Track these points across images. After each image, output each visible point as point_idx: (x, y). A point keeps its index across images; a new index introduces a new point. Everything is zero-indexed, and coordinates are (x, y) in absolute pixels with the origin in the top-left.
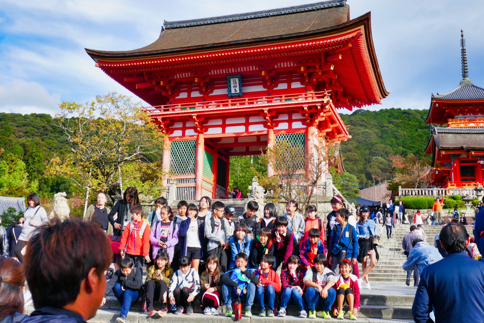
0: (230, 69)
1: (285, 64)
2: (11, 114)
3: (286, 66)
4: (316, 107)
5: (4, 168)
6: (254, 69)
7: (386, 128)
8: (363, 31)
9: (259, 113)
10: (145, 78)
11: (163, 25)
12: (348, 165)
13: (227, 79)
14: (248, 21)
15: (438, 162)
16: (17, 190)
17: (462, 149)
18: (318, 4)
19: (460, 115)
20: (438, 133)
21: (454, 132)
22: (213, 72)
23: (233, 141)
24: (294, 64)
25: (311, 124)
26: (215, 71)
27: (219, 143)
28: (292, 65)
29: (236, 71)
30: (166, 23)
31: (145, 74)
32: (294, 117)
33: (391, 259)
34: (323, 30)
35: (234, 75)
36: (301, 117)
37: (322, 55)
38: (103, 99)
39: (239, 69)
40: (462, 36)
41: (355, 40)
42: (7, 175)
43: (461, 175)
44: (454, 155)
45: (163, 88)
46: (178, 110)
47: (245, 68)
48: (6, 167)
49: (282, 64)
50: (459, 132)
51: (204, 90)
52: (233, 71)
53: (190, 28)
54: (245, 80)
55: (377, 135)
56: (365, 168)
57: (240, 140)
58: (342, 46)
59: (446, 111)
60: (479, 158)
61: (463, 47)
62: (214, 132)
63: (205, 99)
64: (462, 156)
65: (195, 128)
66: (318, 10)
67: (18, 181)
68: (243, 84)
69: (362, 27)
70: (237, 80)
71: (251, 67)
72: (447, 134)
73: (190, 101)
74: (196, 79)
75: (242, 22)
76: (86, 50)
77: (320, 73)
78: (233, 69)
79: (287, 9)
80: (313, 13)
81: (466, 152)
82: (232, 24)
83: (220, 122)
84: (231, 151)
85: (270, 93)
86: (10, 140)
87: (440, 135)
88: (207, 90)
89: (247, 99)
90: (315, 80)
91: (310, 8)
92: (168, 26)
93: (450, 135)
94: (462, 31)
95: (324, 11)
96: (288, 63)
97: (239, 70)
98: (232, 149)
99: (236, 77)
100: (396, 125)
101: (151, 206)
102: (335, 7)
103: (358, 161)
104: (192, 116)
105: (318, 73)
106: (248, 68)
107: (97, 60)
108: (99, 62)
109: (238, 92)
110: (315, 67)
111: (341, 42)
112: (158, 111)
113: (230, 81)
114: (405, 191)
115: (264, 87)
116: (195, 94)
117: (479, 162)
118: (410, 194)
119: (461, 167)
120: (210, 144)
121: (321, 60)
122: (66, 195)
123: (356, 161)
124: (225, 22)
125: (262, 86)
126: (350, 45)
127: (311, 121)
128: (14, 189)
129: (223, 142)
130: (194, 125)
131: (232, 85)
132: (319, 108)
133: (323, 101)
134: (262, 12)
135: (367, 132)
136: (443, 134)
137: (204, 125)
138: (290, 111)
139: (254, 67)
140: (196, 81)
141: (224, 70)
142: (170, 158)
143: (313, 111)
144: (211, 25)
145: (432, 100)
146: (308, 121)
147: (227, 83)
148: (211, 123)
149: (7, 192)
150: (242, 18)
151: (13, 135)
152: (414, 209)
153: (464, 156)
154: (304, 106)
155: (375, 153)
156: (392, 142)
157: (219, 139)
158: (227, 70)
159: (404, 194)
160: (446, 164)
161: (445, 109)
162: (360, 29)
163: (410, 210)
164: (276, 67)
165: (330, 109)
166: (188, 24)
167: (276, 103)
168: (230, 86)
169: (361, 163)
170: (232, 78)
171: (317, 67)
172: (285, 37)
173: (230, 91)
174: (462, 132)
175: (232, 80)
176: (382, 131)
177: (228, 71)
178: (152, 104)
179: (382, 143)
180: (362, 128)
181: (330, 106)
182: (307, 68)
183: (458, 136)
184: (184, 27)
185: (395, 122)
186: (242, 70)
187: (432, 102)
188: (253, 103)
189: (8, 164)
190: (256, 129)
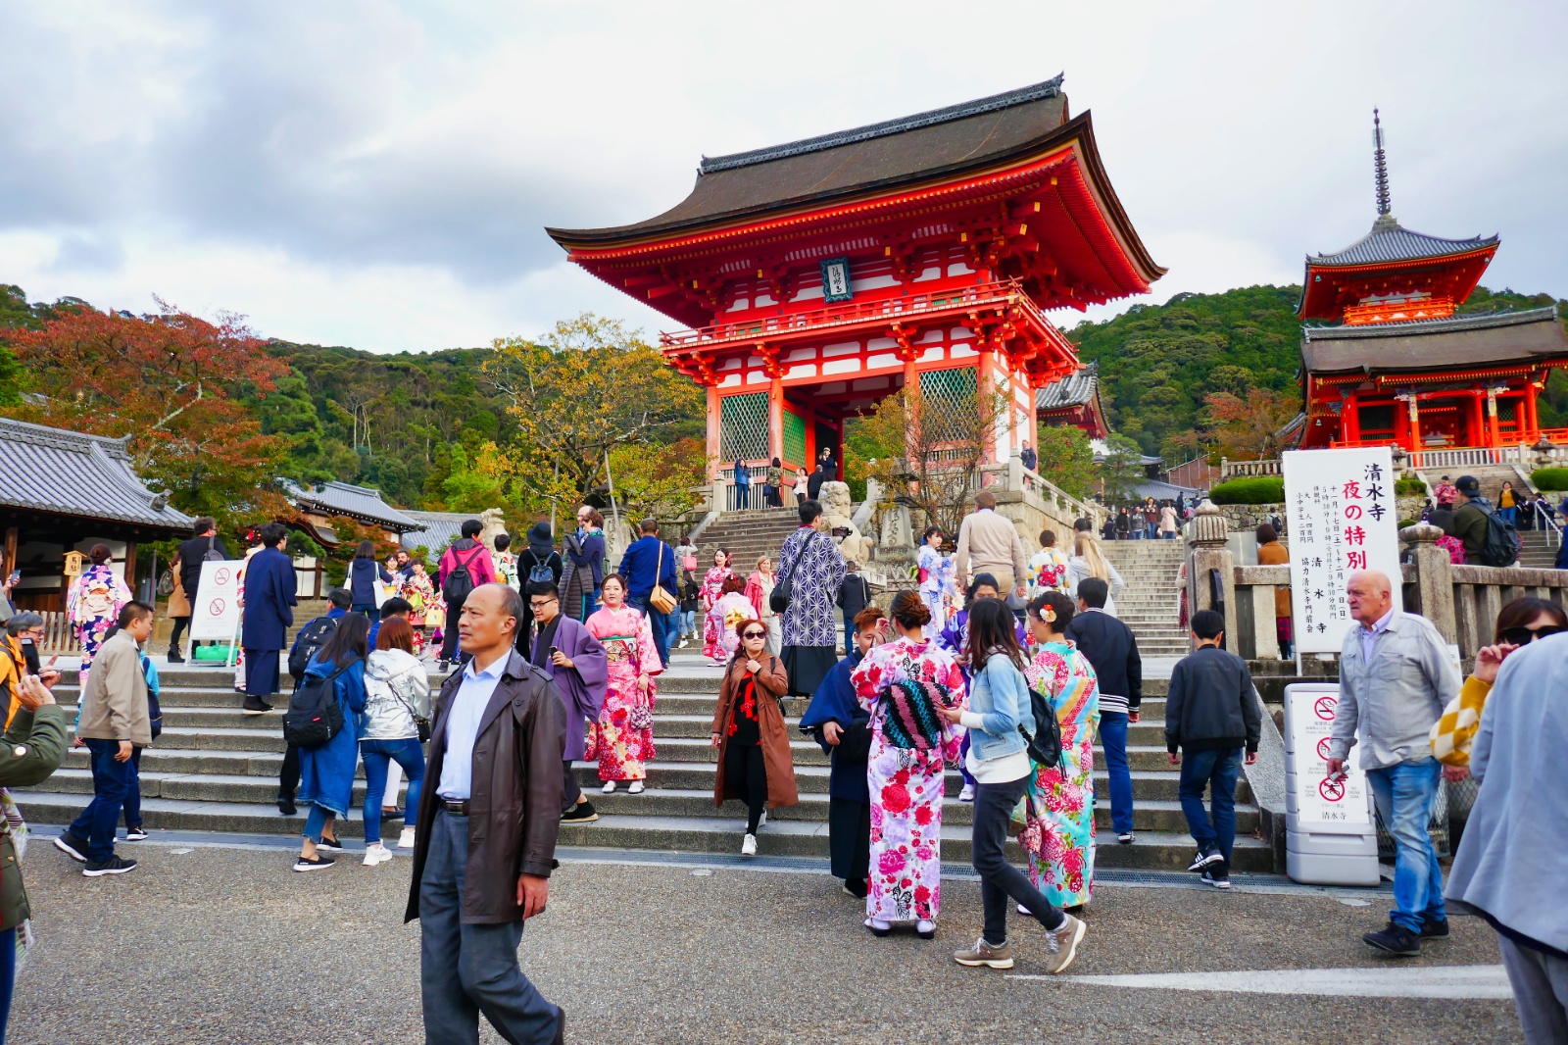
0: (825, 248)
1: (932, 228)
2: (474, 350)
3: (933, 233)
4: (994, 312)
5: (459, 458)
6: (872, 244)
7: (1240, 330)
8: (1078, 152)
9: (882, 331)
10: (665, 276)
11: (700, 167)
12: (1155, 412)
13: (819, 268)
14: (862, 144)
15: (1315, 401)
16: (484, 498)
17: (1360, 371)
18: (1001, 97)
19: (1373, 297)
20: (1312, 340)
21: (1346, 335)
22: (794, 256)
23: (842, 389)
24: (949, 229)
25: (988, 347)
26: (797, 253)
27: (817, 394)
28: (945, 229)
29: (837, 249)
30: (706, 162)
31: (662, 268)
32: (955, 335)
33: (1139, 611)
34: (996, 157)
35: (833, 258)
36: (968, 335)
37: (1003, 206)
38: (569, 329)
39: (842, 245)
40: (1377, 121)
41: (1066, 171)
42: (465, 472)
43: (1361, 428)
44: (1344, 386)
45: (700, 292)
46: (735, 336)
47: (854, 243)
48: (462, 455)
49: (926, 229)
50: (1358, 334)
51: (778, 292)
52: (832, 251)
53: (751, 168)
54: (857, 268)
55: (1220, 346)
56: (1194, 418)
57: (856, 387)
58: (1038, 185)
59: (1340, 290)
60: (1397, 390)
61: (1379, 146)
62: (801, 373)
63: (784, 309)
64: (1362, 387)
65: (763, 369)
66: (1002, 108)
67: (487, 482)
68: (853, 276)
69: (1075, 143)
70: (841, 268)
71: (865, 240)
72: (1330, 342)
73: (753, 316)
74: (760, 271)
75: (850, 147)
76: (548, 230)
77: (1002, 243)
78: (831, 247)
79: (940, 112)
80: (992, 116)
81: (1371, 377)
82: (832, 153)
83: (812, 355)
84: (845, 409)
85: (908, 291)
86: (470, 402)
87: (1316, 344)
88: (784, 292)
89: (858, 305)
90: (993, 257)
91: (986, 107)
92: (710, 167)
93: (1338, 342)
94: (1376, 111)
95: (1013, 111)
96: (938, 227)
97: (843, 248)
98: (847, 404)
99: (838, 263)
100: (1261, 323)
101: (681, 524)
102: (1037, 100)
103: (1178, 403)
104: (756, 346)
105: (997, 242)
106: (860, 242)
107: (569, 248)
108: (573, 251)
109: (844, 291)
110: (991, 232)
111: (1034, 177)
112: (708, 338)
113: (826, 272)
114: (1236, 466)
115: (895, 279)
116: (764, 301)
117: (1399, 397)
118: (1246, 472)
119: (1362, 412)
120: (799, 398)
121: (1001, 217)
122: (502, 513)
123: (1174, 403)
124: (817, 151)
125: (890, 277)
126: (1054, 182)
127: (987, 340)
128: (480, 497)
129: (823, 392)
130: (761, 364)
131: (832, 279)
132: (1000, 314)
133: (1007, 301)
134: (890, 124)
135: (1198, 341)
136: (1323, 342)
137: (783, 361)
138: (946, 324)
139: (871, 240)
140: (760, 275)
141: (814, 250)
142: (720, 430)
143: (990, 321)
144: (792, 159)
145: (1307, 268)
146: (981, 342)
147: (819, 276)
148: (795, 357)
149: (467, 505)
150: (850, 139)
151: (476, 392)
152: (1251, 503)
153: (1367, 386)
154: (969, 311)
155: (1215, 385)
156: (1251, 359)
157: (817, 387)
158: (819, 249)
159: (1233, 472)
160: (1331, 404)
161: (1337, 287)
162: (1071, 148)
163: (1242, 506)
164: (914, 236)
165: (1025, 314)
166: (748, 160)
167: (921, 308)
168: (828, 281)
169: (1183, 407)
170: (831, 264)
171: (995, 230)
172: (920, 175)
173: (829, 290)
174: (1365, 334)
175: (830, 269)
176: (1232, 338)
177: (822, 250)
178: (693, 324)
179: (1230, 362)
180: (1184, 333)
181: (1023, 307)
182: (974, 234)
183: (1355, 344)
184: (740, 167)
185: (1259, 316)
186: (849, 248)
187: (1307, 274)
188: (870, 313)
189: (466, 450)
190: (883, 363)
